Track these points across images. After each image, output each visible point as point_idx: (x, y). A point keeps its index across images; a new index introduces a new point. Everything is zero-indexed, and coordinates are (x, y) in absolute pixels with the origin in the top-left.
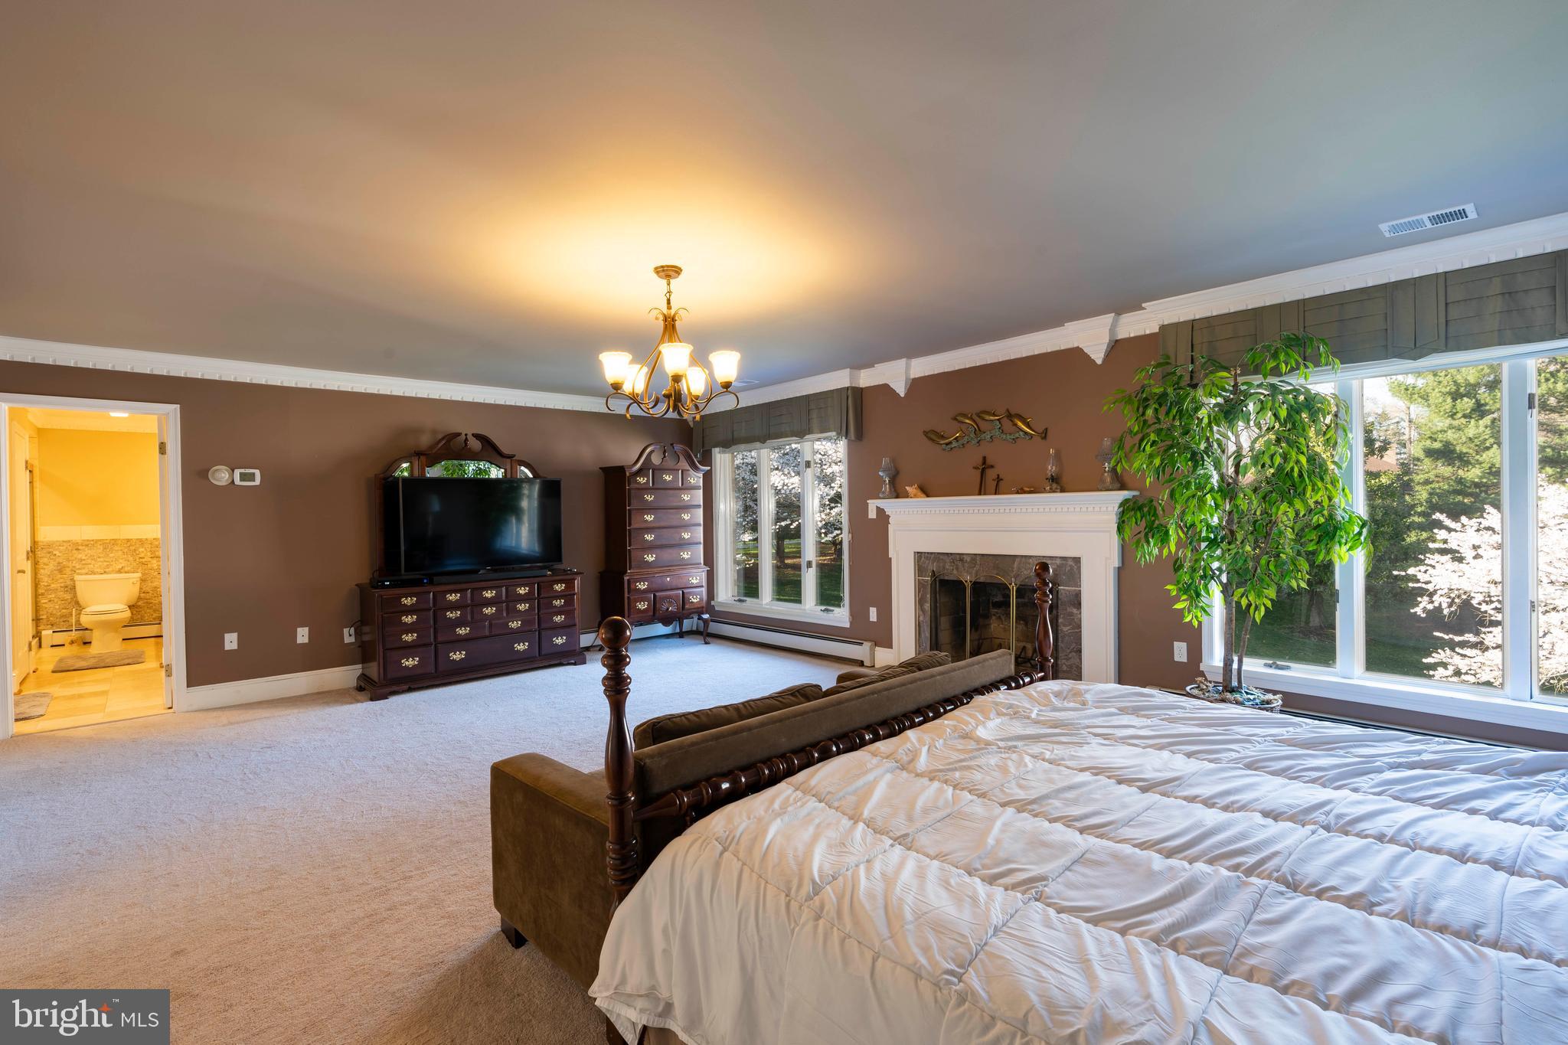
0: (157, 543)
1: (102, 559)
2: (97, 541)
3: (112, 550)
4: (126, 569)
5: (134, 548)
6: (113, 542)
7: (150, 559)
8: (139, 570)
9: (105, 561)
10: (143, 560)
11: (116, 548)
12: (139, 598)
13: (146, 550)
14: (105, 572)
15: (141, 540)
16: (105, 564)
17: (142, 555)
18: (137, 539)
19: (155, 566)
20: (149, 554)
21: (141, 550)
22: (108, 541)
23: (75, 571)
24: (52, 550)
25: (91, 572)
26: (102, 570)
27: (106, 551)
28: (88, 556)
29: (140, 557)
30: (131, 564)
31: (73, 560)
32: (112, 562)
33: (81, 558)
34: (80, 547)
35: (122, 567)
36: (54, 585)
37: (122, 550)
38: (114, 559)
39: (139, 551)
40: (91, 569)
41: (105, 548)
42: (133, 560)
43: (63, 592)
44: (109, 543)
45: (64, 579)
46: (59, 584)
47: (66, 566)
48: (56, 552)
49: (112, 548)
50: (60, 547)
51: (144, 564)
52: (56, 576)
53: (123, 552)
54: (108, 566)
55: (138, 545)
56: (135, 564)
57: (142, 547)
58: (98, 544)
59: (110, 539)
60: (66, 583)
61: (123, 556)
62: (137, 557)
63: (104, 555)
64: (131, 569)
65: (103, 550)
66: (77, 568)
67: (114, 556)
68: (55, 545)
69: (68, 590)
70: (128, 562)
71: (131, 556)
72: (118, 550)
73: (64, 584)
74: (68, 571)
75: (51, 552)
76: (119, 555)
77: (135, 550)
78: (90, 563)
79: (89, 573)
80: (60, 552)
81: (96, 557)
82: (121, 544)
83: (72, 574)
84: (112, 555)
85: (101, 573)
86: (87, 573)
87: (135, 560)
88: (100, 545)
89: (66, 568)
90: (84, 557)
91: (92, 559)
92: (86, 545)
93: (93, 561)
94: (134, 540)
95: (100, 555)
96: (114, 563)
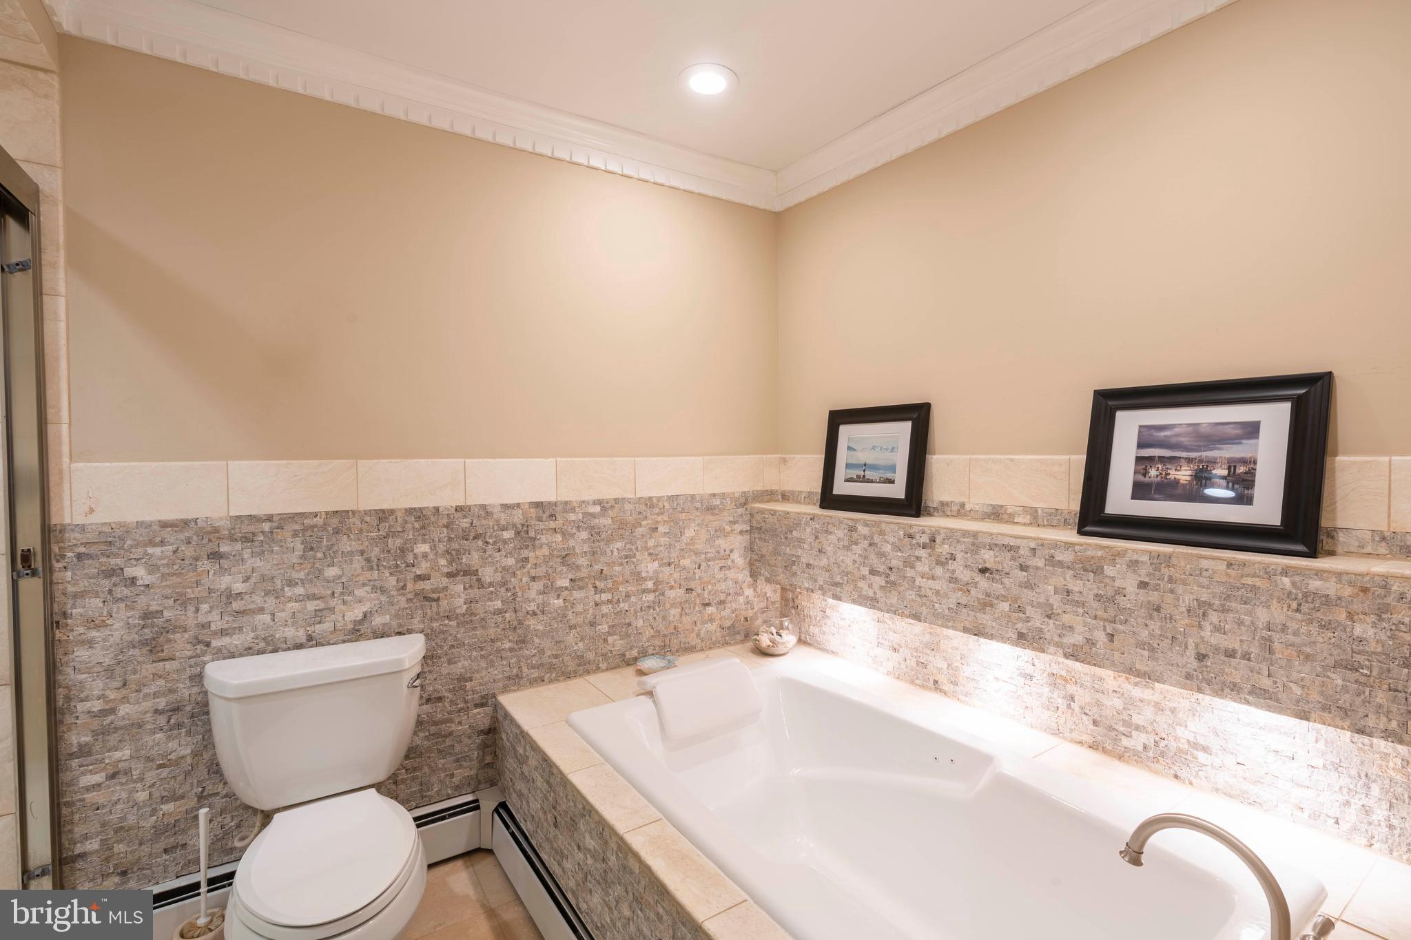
0: (465, 523)
1: (300, 590)
2: (281, 521)
3: (331, 557)
4: (378, 621)
5: (399, 542)
6: (334, 521)
7: (445, 581)
8: (416, 623)
9: (313, 597)
10: (426, 585)
11: (346, 545)
12: (418, 724)
13: (433, 548)
14: (310, 638)
15: (417, 514)
16: (311, 606)
17: (423, 568)
18: (410, 511)
19: (460, 604)
20: (443, 562)
21: (423, 548)
22: (319, 521)
23: (208, 645)
24: (114, 562)
25: (262, 645)
26: (301, 635)
27: (315, 558)
28: (253, 580)
29: (419, 578)
30: (392, 604)
31: (198, 601)
32: (332, 603)
33: (229, 589)
34: (224, 548)
35: (365, 616)
36: (124, 710)
37: (362, 553)
38: (339, 589)
39: (416, 556)
40: (262, 634)
41: (312, 549)
42: (398, 590)
43: (159, 736)
44: (324, 528)
45: (161, 682)
46: (147, 705)
47: (171, 628)
48: (139, 572)
49: (333, 545)
50: (150, 550)
51: (434, 604)
52: (135, 672)
53: (368, 560)
54: (319, 616)
55: (411, 532)
56: (403, 604)
57: (424, 541)
58: (289, 534)
59: (327, 513)
60: (172, 698)
61: (368, 575)
62: (410, 576)
63: (308, 574)
64: (394, 623)
65: (303, 557)
66: (215, 633)
67: (340, 577)
68: (129, 542)
69: (179, 726)
70: (383, 598)
71: (391, 574)
72: (351, 553)
73: (162, 703)
74: (181, 644)
75: (110, 573)
76: (355, 570)
77: (402, 550)
78: (261, 610)
79: (257, 647)
80: (152, 568)
81: (278, 582)
82: (361, 531)
83: (197, 656)
84: (331, 572)
85: (299, 646)
86: (249, 651)
87: (404, 588)
88: (295, 534)
89: (175, 633)
90: (239, 587)
91: (267, 593)
92: (248, 539)
93: (271, 602)
94: (399, 514)
95: (295, 575)
96: (340, 607)
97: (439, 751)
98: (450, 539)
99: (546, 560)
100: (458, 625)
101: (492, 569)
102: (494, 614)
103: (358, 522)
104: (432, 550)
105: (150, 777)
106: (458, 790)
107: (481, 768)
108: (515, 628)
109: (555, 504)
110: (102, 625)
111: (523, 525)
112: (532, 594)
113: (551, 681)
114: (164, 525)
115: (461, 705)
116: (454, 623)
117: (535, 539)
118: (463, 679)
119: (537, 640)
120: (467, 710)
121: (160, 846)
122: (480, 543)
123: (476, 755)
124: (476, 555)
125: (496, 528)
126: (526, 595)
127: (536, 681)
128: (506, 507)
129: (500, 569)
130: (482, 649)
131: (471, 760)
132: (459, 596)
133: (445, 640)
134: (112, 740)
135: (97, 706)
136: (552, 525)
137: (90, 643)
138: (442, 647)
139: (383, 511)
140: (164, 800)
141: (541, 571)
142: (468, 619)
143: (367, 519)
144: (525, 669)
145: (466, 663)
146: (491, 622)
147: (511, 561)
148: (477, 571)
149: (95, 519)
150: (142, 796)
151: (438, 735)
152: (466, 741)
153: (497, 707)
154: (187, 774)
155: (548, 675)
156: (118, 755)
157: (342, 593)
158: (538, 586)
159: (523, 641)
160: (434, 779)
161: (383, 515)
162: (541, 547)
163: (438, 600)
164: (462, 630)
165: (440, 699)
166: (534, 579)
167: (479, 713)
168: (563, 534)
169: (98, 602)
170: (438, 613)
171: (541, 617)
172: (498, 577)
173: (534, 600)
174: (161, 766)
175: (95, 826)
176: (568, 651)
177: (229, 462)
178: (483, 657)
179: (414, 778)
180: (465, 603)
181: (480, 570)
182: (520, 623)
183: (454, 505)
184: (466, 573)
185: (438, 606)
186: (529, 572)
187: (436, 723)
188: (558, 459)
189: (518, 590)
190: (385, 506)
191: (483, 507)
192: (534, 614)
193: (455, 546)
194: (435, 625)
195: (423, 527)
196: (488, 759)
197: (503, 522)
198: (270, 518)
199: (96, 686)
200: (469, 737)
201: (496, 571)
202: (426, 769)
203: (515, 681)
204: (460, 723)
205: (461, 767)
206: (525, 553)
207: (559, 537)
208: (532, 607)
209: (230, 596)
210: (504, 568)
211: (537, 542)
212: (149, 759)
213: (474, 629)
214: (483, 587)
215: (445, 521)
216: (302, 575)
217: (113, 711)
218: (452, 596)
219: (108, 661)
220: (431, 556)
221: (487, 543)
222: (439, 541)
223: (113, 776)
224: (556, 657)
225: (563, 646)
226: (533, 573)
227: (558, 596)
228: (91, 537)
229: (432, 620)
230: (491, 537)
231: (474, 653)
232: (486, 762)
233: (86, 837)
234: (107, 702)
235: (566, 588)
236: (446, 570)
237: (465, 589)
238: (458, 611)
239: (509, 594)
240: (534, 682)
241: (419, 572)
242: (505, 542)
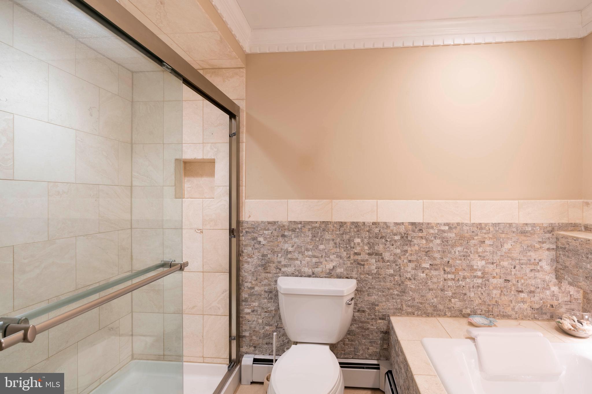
0: (376, 230)
1: (310, 253)
2: (305, 224)
3: (322, 240)
4: (339, 270)
5: (348, 237)
6: (323, 226)
7: (367, 256)
8: (354, 274)
9: (315, 257)
10: (359, 258)
11: (327, 236)
12: (354, 320)
13: (362, 241)
14: (313, 273)
15: (356, 224)
16: (314, 260)
17: (357, 250)
18: (353, 223)
19: (373, 269)
20: (366, 248)
21: (357, 240)
22: (318, 225)
23: (280, 270)
24: (255, 235)
25: (297, 273)
26: (310, 272)
27: (316, 240)
28: (295, 247)
29: (356, 254)
30: (344, 264)
31: (279, 252)
32: (322, 260)
33: (287, 249)
34: (286, 233)
35: (334, 268)
36: (257, 288)
37: (333, 240)
38: (324, 255)
39: (355, 244)
40: (297, 268)
41: (315, 236)
42: (347, 258)
43: (265, 300)
44: (319, 228)
45: (266, 281)
46: (262, 288)
47: (270, 261)
48: (261, 239)
49: (322, 236)
50: (265, 232)
51: (362, 267)
52: (260, 276)
53: (335, 244)
54: (317, 265)
55: (353, 233)
56: (349, 265)
57: (358, 237)
58: (307, 230)
59: (320, 222)
60: (270, 287)
61: (335, 250)
62: (352, 253)
63: (313, 247)
64: (345, 272)
65: (312, 239)
66: (282, 266)
67: (325, 249)
68: (259, 228)
69: (271, 298)
70: (341, 261)
71: (344, 251)
72: (329, 240)
73: (267, 288)
74: (272, 267)
75: (254, 239)
76: (330, 247)
77: (349, 240)
78: (297, 259)
79: (295, 274)
80: (265, 239)
81: (303, 249)
82: (333, 230)
83: (277, 273)
84: (322, 247)
85: (309, 276)
86: (293, 275)
87: (349, 257)
88: (309, 230)
89: (271, 263)
90: (290, 249)
91: (299, 253)
92: (293, 230)
93: (300, 256)
94: (348, 224)
95: (309, 247)
96: (324, 262)
97: (363, 336)
98: (370, 237)
99: (417, 252)
100: (372, 279)
101: (389, 254)
102: (390, 276)
103: (332, 227)
104: (362, 242)
105: (263, 314)
106: (371, 357)
107: (381, 350)
108: (400, 285)
109: (422, 224)
110: (251, 257)
111: (405, 234)
112: (409, 269)
113: (418, 316)
114: (269, 223)
115: (373, 317)
116: (370, 277)
117: (411, 241)
118: (374, 305)
119: (411, 293)
120: (376, 320)
121: (265, 341)
122: (383, 240)
123: (379, 342)
124: (381, 247)
125: (391, 234)
126: (406, 269)
127: (410, 314)
128: (396, 224)
129: (393, 254)
130: (383, 292)
131: (377, 344)
132: (373, 265)
133: (367, 284)
134: (253, 298)
135: (249, 285)
136: (420, 234)
137: (248, 263)
138: (365, 287)
139: (342, 222)
140: (267, 325)
141: (414, 258)
142: (377, 276)
143: (335, 225)
144: (404, 307)
145: (376, 297)
146: (388, 280)
147: (398, 251)
148: (382, 254)
149: (251, 219)
150: (260, 321)
151: (362, 328)
152: (375, 334)
153: (389, 322)
154: (273, 317)
155: (417, 312)
156: (254, 304)
157: (325, 257)
158: (412, 265)
159: (404, 292)
160: (360, 348)
161: (342, 224)
162: (414, 246)
163: (364, 265)
164: (374, 281)
165: (364, 311)
166: (410, 261)
167: (381, 323)
168: (426, 240)
169: (250, 249)
170: (364, 271)
171: (413, 281)
172: (392, 258)
173: (410, 272)
174: (266, 312)
175: (248, 328)
176: (428, 302)
177: (288, 200)
178: (384, 296)
179: (352, 345)
180: (376, 268)
181: (383, 254)
182: (403, 282)
183: (372, 221)
184: (377, 254)
185: (364, 268)
186: (407, 258)
187: (362, 322)
188: (424, 201)
189: (401, 266)
190: (342, 221)
191: (385, 223)
192: (410, 279)
193: (372, 241)
194: (362, 276)
195: (358, 231)
196: (385, 346)
197: (395, 231)
198: (301, 223)
199: (249, 278)
200: (377, 333)
201: (391, 255)
202: (357, 342)
203: (399, 311)
204: (372, 325)
205: (372, 346)
206: (406, 248)
207: (424, 241)
208: (409, 275)
209: (288, 252)
210: (395, 254)
211: (412, 243)
212: (263, 308)
213: (380, 281)
214: (384, 262)
215: (368, 229)
216: (311, 247)
217: (253, 288)
218: (370, 264)
219: (253, 270)
220: (361, 244)
221: (387, 241)
222: (365, 238)
223: (253, 311)
224: (421, 303)
225: (425, 298)
226: (410, 258)
227: (423, 272)
228: (249, 226)
229: (361, 274)
230: (389, 238)
231: (380, 293)
232: (384, 347)
233: (246, 330)
234: (252, 284)
235: (428, 269)
236: (368, 252)
237: (376, 262)
238: (373, 272)
239: (397, 267)
240: (408, 314)
241: (356, 251)
242: (396, 241)
